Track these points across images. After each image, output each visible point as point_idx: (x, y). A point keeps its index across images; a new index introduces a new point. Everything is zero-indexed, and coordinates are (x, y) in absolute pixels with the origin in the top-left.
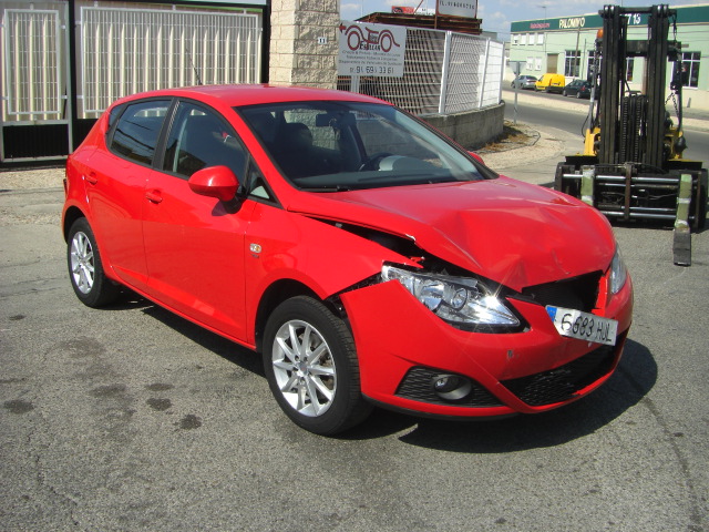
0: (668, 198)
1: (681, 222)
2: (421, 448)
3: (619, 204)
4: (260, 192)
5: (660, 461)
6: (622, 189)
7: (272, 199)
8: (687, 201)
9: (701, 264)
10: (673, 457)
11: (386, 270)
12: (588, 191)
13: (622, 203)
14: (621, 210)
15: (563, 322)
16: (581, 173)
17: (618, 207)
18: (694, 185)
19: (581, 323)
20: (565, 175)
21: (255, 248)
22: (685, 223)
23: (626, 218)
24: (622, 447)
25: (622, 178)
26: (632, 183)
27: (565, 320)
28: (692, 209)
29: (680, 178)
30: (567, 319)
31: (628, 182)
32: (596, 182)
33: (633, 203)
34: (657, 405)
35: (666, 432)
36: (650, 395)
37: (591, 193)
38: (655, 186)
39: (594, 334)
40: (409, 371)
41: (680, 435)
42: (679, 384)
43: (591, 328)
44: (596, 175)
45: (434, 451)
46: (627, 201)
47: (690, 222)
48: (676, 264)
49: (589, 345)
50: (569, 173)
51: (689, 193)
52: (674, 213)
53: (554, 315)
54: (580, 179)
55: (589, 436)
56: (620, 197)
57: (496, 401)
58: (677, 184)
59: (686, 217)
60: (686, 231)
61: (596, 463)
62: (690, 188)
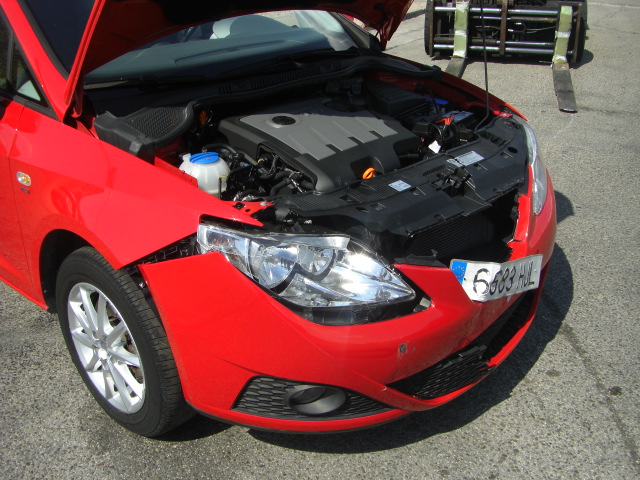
0: (547, 32)
1: (559, 57)
2: (280, 449)
3: (494, 38)
4: (28, 90)
5: (601, 444)
6: (498, 23)
7: (44, 102)
8: (567, 35)
9: (587, 109)
10: (616, 435)
11: (204, 231)
12: (462, 25)
13: (498, 37)
14: (496, 45)
15: (476, 280)
16: (454, 6)
17: (493, 41)
18: (574, 17)
19: (500, 279)
20: (437, 8)
21: (23, 179)
22: (564, 58)
23: (502, 53)
24: (549, 421)
25: (498, 10)
26: (509, 15)
27: (477, 280)
28: (571, 43)
29: (559, 10)
30: (482, 276)
31: (504, 14)
32: (470, 14)
33: (509, 37)
34: (580, 337)
35: (599, 386)
36: (569, 320)
37: (465, 27)
38: (532, 19)
39: (515, 285)
40: (250, 381)
41: (616, 391)
42: (600, 297)
43: (512, 279)
44: (470, 7)
45: (299, 453)
46: (503, 35)
47: (569, 57)
48: (562, 110)
49: (508, 300)
50: (441, 5)
51: (569, 27)
52: (553, 48)
53: (462, 274)
54: (453, 13)
55: (503, 404)
56: (495, 30)
57: (380, 405)
58: (557, 16)
59: (565, 51)
60: (565, 67)
61: (519, 458)
62: (570, 21)
